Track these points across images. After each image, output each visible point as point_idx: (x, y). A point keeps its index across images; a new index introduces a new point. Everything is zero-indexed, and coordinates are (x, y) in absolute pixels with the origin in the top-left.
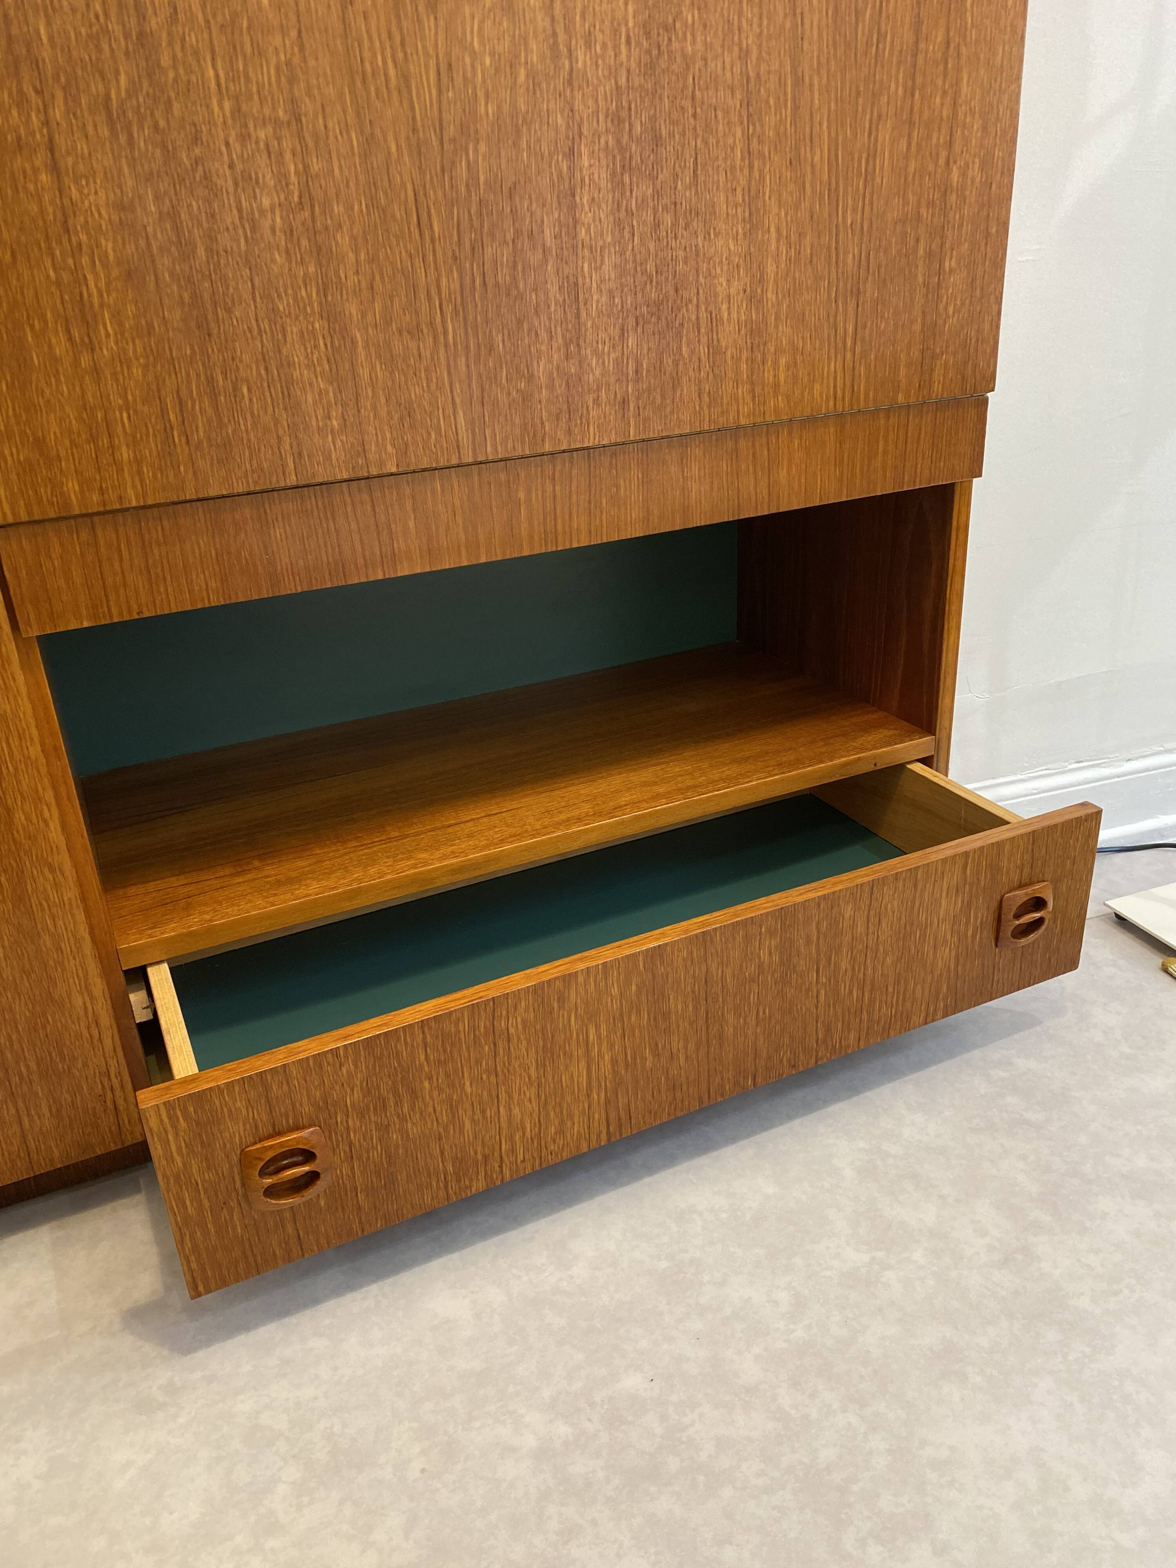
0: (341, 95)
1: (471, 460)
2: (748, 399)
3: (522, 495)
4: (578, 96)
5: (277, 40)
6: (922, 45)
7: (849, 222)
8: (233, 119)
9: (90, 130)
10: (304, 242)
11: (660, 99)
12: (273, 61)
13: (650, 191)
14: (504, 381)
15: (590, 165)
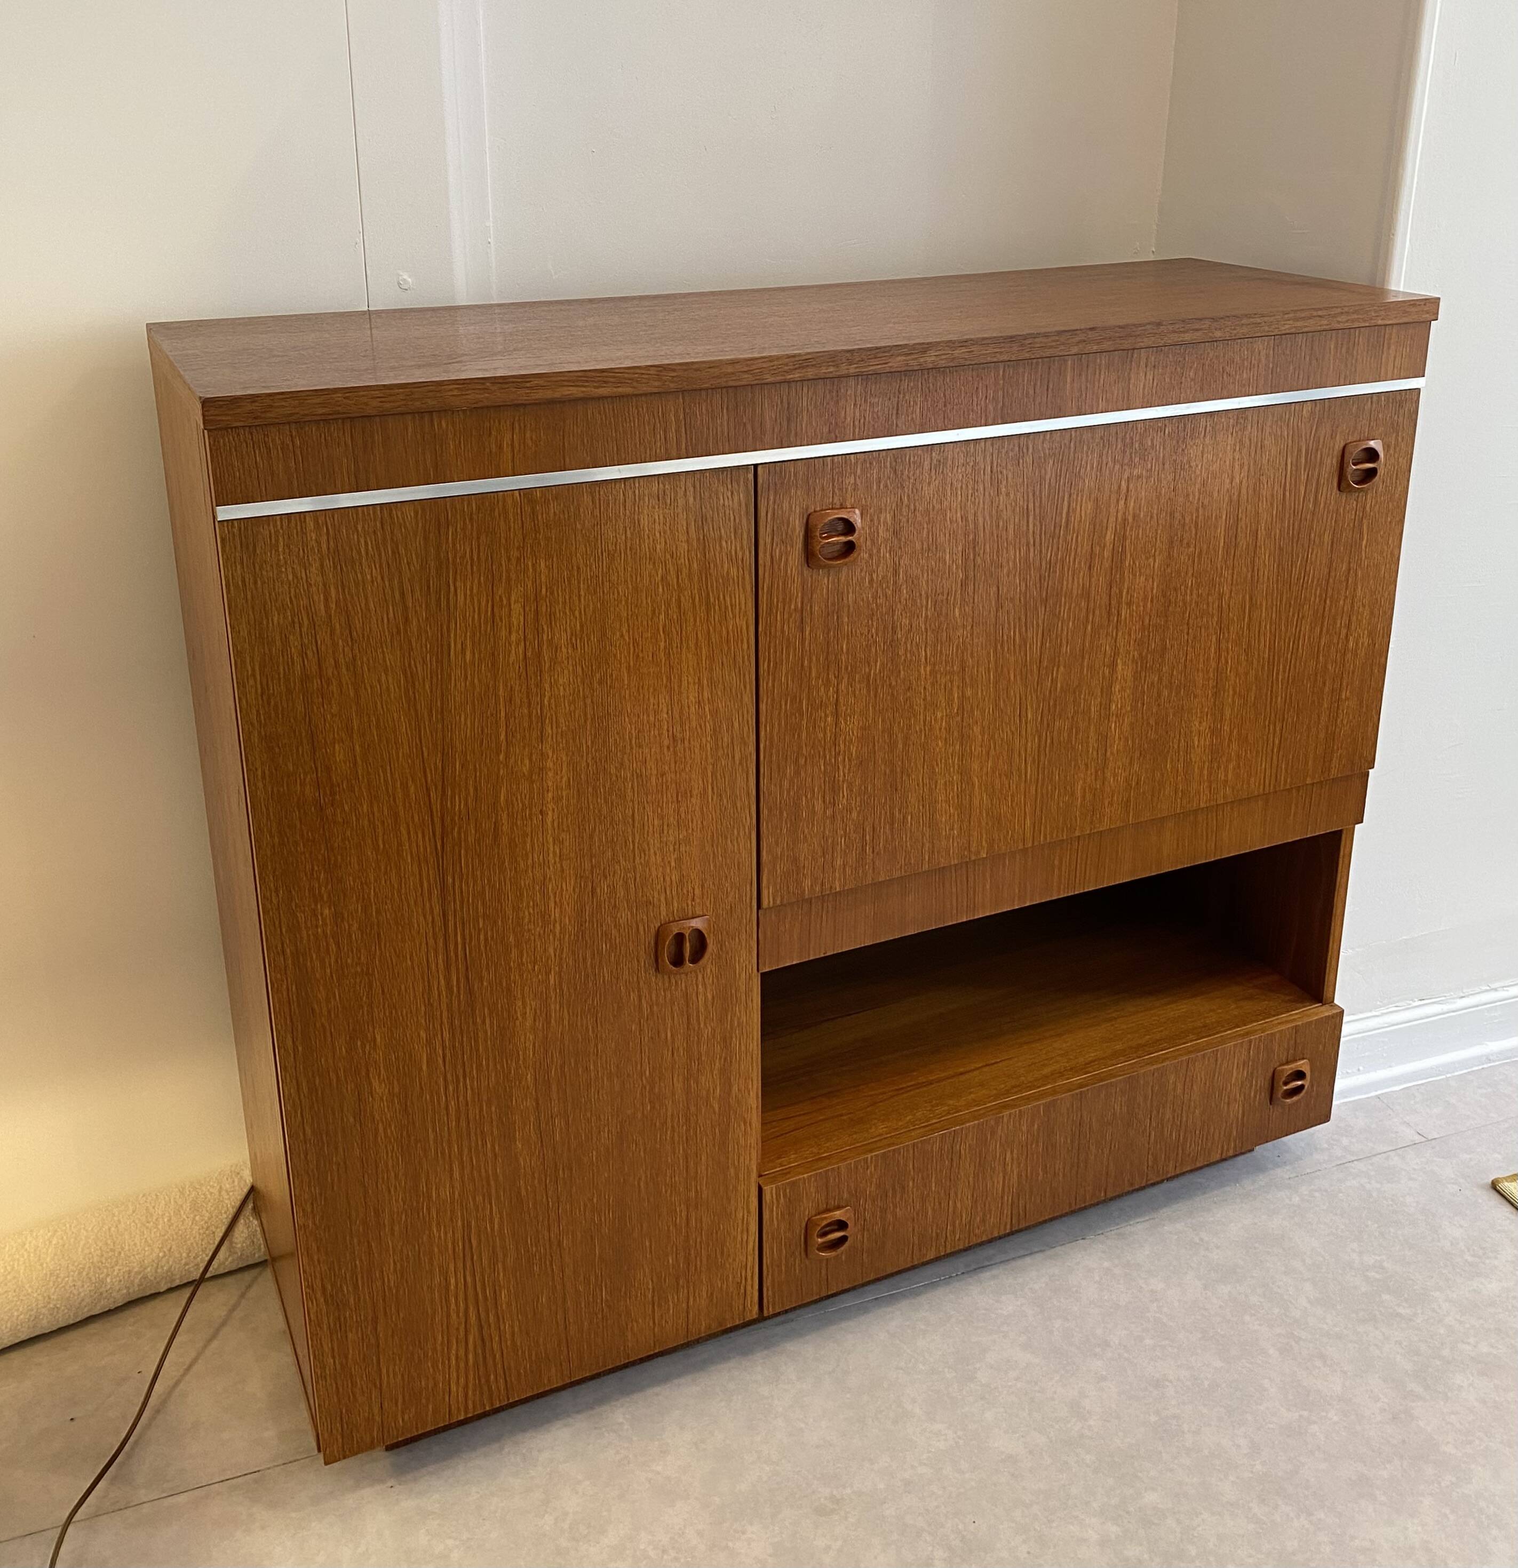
0: (989, 653)
1: (1029, 846)
2: (1207, 792)
3: (1056, 862)
4: (1120, 634)
5: (959, 633)
6: (1333, 574)
7: (1280, 678)
8: (930, 675)
9: (857, 693)
10: (956, 734)
11: (1168, 628)
12: (956, 644)
13: (1156, 679)
14: (1056, 797)
15: (1122, 669)
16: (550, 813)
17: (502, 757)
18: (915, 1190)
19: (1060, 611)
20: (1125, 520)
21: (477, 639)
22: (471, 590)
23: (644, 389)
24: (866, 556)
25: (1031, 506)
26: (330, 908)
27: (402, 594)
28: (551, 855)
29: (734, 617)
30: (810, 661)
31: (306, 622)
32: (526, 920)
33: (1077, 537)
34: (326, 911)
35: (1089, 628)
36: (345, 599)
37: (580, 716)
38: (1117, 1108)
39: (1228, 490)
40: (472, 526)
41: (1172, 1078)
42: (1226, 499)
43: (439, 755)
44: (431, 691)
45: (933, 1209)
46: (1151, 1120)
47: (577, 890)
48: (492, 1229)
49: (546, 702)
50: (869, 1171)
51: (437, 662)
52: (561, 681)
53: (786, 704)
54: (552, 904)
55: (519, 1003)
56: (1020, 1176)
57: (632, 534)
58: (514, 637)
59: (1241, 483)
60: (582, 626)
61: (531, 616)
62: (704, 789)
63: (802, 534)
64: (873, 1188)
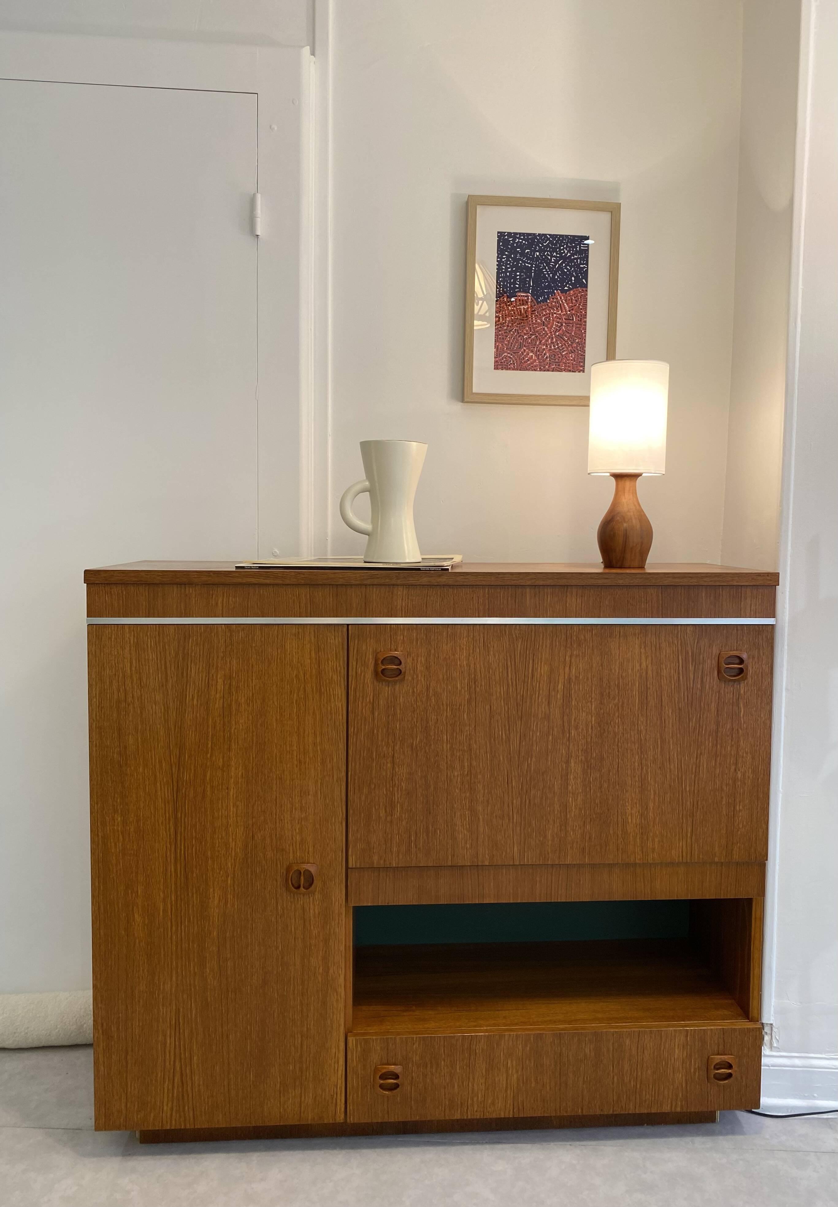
0: (486, 743)
1: (518, 864)
2: (640, 853)
3: (538, 879)
4: (571, 745)
5: (467, 728)
6: (720, 729)
7: (688, 789)
8: (450, 750)
9: (406, 752)
10: (467, 786)
11: (604, 745)
12: (465, 734)
13: (598, 776)
14: (534, 836)
15: (575, 766)
16: (232, 790)
17: (209, 755)
18: (446, 1068)
19: (531, 726)
20: (570, 679)
21: (200, 694)
22: (199, 669)
23: (288, 582)
24: (410, 678)
25: (509, 664)
26: (121, 818)
27: (166, 668)
28: (231, 813)
29: (335, 701)
30: (378, 731)
31: (121, 675)
32: (217, 845)
33: (539, 684)
34: (119, 819)
35: (551, 737)
36: (139, 667)
37: (250, 741)
38: (587, 1051)
39: (638, 670)
40: (201, 639)
41: (628, 1042)
42: (638, 675)
43: (178, 749)
44: (176, 717)
45: (458, 1085)
46: (613, 1067)
47: (245, 834)
48: (191, 1016)
49: (233, 732)
50: (414, 1046)
51: (180, 703)
52: (240, 721)
53: (364, 752)
54: (231, 840)
55: (211, 890)
56: (518, 1079)
57: (281, 652)
58: (218, 696)
59: (647, 667)
60: (253, 694)
61: (227, 687)
62: (316, 792)
63: (373, 662)
64: (418, 1058)
